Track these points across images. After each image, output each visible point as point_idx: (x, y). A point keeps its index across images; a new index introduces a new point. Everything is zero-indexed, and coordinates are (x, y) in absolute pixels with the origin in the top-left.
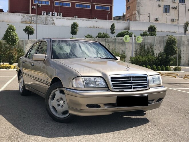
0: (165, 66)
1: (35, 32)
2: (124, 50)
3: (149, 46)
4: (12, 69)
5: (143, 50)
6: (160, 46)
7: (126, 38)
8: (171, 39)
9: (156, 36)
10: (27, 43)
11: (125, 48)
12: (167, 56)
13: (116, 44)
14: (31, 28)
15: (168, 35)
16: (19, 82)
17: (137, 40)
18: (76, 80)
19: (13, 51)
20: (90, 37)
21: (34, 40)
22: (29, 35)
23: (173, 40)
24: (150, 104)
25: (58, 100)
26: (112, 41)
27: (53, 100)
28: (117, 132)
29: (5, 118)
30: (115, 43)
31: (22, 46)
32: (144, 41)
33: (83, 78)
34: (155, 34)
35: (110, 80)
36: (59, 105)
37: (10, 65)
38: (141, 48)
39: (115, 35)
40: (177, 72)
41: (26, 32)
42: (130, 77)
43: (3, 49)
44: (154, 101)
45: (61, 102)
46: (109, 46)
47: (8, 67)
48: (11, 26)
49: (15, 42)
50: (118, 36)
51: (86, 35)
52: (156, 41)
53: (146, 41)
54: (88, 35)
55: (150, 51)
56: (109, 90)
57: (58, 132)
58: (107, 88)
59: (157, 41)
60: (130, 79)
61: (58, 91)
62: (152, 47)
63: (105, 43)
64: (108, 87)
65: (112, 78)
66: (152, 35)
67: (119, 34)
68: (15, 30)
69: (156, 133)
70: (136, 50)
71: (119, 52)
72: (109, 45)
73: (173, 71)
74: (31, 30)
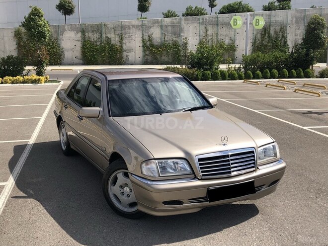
0: (304, 69)
1: (76, 10)
2: (233, 36)
3: (278, 28)
4: (43, 84)
5: (267, 35)
6: (297, 28)
7: (235, 20)
8: (315, 20)
9: (290, 9)
10: (64, 30)
11: (235, 34)
12: (308, 51)
13: (219, 27)
14: (69, 3)
15: (312, 7)
16: (59, 133)
17: (254, 24)
18: (147, 164)
19: (42, 53)
20: (172, 15)
21: (75, 25)
22: (67, 16)
23: (319, 23)
24: (258, 191)
25: (122, 187)
26: (212, 21)
27: (114, 185)
28: (208, 236)
29: (45, 208)
30: (216, 24)
31: (55, 36)
32: (269, 18)
33: (156, 161)
34: (288, 6)
35: (197, 163)
36: (123, 194)
37: (38, 77)
38: (263, 33)
39: (217, 9)
40: (325, 79)
41: (60, 11)
42: (227, 156)
43: (24, 43)
44: (264, 187)
45: (127, 189)
46: (207, 31)
47: (35, 80)
48: (36, 9)
49: (44, 37)
50: (221, 12)
51: (166, 11)
52: (290, 18)
53: (273, 19)
54: (169, 12)
55: (279, 37)
56: (196, 178)
57: (123, 238)
58: (193, 175)
59: (292, 18)
60: (228, 159)
61: (122, 173)
62: (283, 29)
63: (198, 25)
64: (194, 173)
65: (200, 160)
66: (283, 9)
67: (223, 8)
68: (42, 16)
69: (266, 237)
70: (254, 36)
71: (224, 40)
72: (205, 28)
73: (317, 78)
74: (69, 6)
